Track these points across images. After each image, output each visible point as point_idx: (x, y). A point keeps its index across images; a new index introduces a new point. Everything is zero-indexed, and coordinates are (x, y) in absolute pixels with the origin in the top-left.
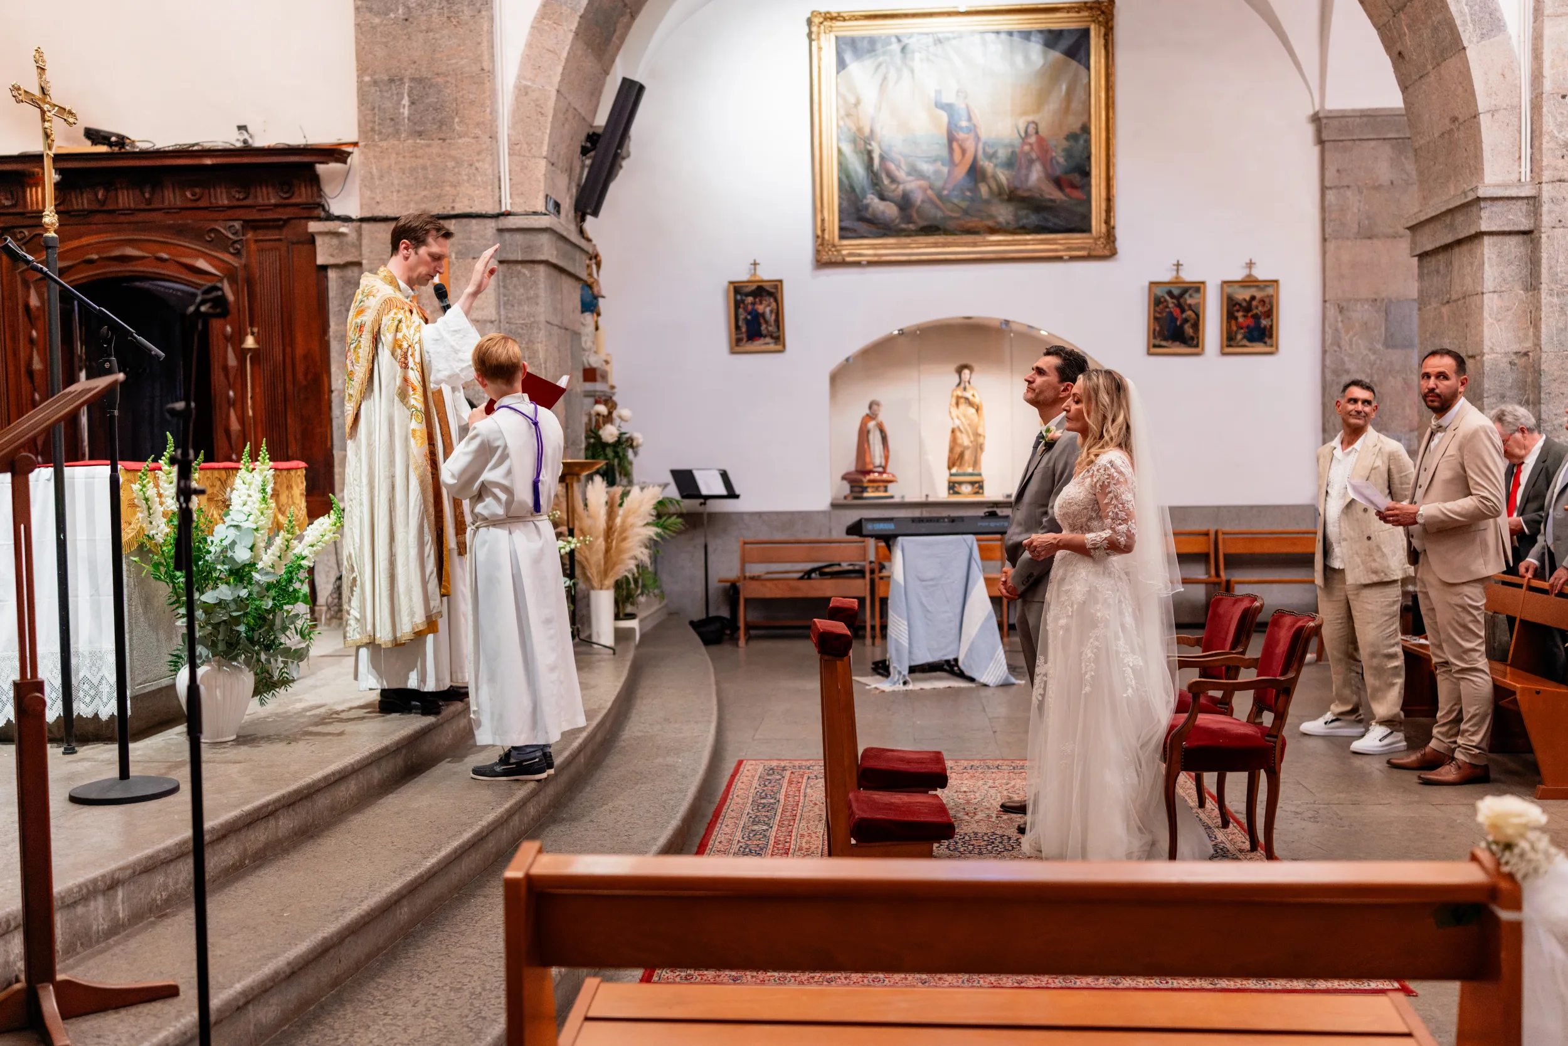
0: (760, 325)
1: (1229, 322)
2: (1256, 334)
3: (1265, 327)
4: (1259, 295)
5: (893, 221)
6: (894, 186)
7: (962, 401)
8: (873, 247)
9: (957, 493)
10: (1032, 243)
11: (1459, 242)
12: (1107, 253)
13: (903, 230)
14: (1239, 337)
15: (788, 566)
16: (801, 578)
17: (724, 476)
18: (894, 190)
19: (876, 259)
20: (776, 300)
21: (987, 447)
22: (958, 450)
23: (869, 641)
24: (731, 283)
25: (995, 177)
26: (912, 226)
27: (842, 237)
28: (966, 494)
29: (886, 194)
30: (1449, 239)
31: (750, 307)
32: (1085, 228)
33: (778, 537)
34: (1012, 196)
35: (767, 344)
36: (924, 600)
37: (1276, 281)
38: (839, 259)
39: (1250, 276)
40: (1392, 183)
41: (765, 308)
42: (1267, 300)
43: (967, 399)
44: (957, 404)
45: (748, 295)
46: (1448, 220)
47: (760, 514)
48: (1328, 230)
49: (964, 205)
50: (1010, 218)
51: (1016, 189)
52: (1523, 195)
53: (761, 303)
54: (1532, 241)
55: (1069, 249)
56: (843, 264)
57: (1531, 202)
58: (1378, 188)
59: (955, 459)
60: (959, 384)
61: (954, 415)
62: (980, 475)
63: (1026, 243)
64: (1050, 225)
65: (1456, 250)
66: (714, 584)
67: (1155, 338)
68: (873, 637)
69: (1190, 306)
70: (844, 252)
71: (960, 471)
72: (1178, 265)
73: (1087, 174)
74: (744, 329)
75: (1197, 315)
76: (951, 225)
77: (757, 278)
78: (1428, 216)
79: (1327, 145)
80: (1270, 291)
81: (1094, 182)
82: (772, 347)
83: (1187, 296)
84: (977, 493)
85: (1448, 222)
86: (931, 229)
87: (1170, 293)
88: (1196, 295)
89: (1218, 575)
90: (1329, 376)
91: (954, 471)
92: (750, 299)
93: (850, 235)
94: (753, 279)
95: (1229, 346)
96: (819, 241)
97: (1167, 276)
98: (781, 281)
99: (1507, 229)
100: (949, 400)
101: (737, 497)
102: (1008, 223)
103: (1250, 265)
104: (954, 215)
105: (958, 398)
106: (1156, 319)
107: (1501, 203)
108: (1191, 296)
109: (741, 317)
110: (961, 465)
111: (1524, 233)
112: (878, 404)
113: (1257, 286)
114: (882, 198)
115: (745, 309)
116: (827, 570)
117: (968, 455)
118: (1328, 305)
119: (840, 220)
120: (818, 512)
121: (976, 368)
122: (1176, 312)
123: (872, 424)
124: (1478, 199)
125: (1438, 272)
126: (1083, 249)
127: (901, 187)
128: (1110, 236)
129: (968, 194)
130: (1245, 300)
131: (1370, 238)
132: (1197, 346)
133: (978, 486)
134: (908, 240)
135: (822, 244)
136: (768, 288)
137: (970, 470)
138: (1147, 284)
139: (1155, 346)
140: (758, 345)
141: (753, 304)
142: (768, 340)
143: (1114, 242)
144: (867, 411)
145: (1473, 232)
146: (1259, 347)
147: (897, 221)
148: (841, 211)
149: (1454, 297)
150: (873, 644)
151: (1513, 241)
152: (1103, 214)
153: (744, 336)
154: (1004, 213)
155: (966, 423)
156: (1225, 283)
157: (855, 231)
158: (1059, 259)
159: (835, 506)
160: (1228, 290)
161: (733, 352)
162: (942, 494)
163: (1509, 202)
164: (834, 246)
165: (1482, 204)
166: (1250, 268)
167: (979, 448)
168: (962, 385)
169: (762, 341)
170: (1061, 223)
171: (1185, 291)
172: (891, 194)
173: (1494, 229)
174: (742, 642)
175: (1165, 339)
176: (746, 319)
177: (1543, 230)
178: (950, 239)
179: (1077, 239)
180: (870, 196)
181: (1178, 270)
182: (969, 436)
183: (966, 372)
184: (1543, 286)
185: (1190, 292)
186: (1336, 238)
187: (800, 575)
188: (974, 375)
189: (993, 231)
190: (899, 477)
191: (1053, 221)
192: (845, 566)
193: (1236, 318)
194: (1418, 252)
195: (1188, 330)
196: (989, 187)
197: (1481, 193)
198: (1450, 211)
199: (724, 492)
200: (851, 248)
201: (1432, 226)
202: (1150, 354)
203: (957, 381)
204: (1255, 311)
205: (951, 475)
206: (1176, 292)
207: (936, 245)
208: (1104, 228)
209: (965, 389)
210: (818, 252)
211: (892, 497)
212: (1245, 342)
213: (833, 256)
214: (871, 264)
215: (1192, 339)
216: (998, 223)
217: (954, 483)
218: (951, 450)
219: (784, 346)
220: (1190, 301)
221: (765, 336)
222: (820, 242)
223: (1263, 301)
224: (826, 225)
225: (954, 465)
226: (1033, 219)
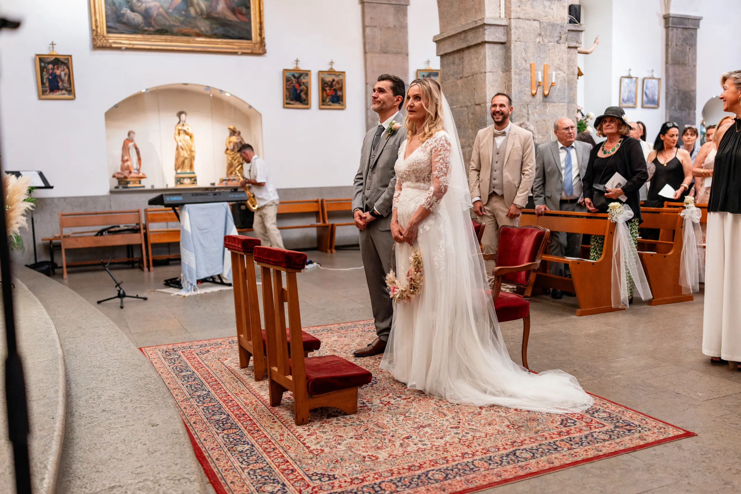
0: (58, 82)
1: (322, 93)
2: (335, 99)
3: (339, 96)
4: (336, 79)
5: (139, 25)
6: (140, 4)
7: (182, 132)
8: (128, 39)
9: (181, 183)
10: (221, 44)
11: (469, 48)
12: (261, 51)
13: (146, 31)
14: (328, 100)
15: (85, 229)
16: (97, 235)
17: (41, 174)
18: (140, 6)
19: (131, 46)
20: (68, 68)
21: (196, 158)
22: (181, 159)
23: (146, 269)
24: (37, 55)
25: (198, 4)
26: (151, 29)
27: (108, 32)
28: (187, 184)
29: (135, 8)
30: (464, 45)
31: (51, 71)
32: (249, 38)
33: (77, 211)
34: (209, 17)
35: (64, 94)
36: (202, 241)
37: (344, 72)
38: (108, 45)
39: (332, 69)
40: (395, 26)
41: (60, 72)
42: (340, 82)
43: (185, 131)
44: (179, 134)
45: (49, 63)
46: (462, 36)
47: (65, 199)
48: (367, 48)
49: (182, 19)
50: (208, 29)
51: (211, 12)
52: (502, 24)
53: (58, 68)
54: (505, 48)
55: (240, 49)
56: (111, 48)
57: (506, 28)
58: (389, 28)
59: (180, 164)
60: (179, 123)
61: (178, 140)
62: (194, 173)
63: (217, 43)
64: (230, 34)
65: (467, 52)
66: (39, 241)
67: (287, 99)
68: (148, 267)
69: (303, 83)
70: (111, 41)
71: (183, 171)
72: (297, 61)
73: (248, 8)
74: (47, 85)
75: (307, 88)
76: (175, 30)
77: (55, 53)
78: (450, 35)
79: (366, 4)
80: (341, 77)
81: (252, 13)
82: (67, 96)
83: (302, 78)
84: (193, 183)
85: (462, 37)
86: (162, 31)
87: (293, 76)
88: (306, 77)
89: (324, 222)
90: (370, 121)
91: (179, 171)
92: (51, 66)
93: (114, 31)
94: (52, 53)
95: (323, 105)
96: (95, 33)
97: (291, 67)
98: (71, 56)
99: (496, 40)
100: (173, 131)
101: (52, 187)
102: (207, 32)
103: (332, 63)
104: (176, 24)
105: (179, 130)
106: (287, 89)
107: (493, 27)
108: (304, 78)
109: (45, 77)
110: (183, 168)
111: (502, 43)
112: (134, 133)
113: (335, 74)
114: (133, 10)
115: (47, 71)
116: (112, 230)
117: (187, 162)
118: (368, 85)
119: (107, 22)
120: (102, 196)
121: (188, 114)
122: (297, 86)
123: (131, 144)
124: (485, 24)
125: (454, 63)
126: (248, 49)
127: (144, 5)
128: (262, 43)
129: (183, 13)
130: (329, 81)
131: (386, 53)
132: (307, 104)
133: (194, 180)
134: (149, 37)
135: (97, 35)
136: (62, 60)
137: (188, 171)
138: (282, 70)
139: (287, 104)
140: (57, 95)
141: (53, 69)
142: (64, 92)
143: (265, 46)
144: (127, 137)
145: (480, 41)
146: (337, 106)
147: (142, 25)
148: (107, 16)
149: (466, 75)
150: (149, 270)
151: (498, 47)
152: (258, 31)
153: (48, 89)
154: (204, 25)
155: (185, 144)
156: (320, 72)
157: (116, 29)
158: (236, 53)
159: (111, 192)
160: (322, 76)
161: (40, 99)
162: (172, 185)
163: (498, 27)
164: (104, 37)
165: (486, 27)
166: (331, 65)
167: (192, 158)
168: (181, 123)
169: (60, 92)
170: (236, 33)
171: (301, 75)
172: (138, 9)
173: (491, 40)
174: (65, 276)
175: (292, 100)
176: (48, 78)
177: (512, 42)
178: (175, 38)
179: (244, 43)
180: (124, 9)
181: (297, 64)
182: (187, 152)
183: (183, 116)
184: (513, 70)
185: (303, 76)
186: (371, 52)
187: (95, 233)
188: (187, 117)
189: (199, 35)
190: (147, 175)
191: (232, 32)
192: (122, 227)
193: (326, 91)
194: (442, 53)
195: (303, 95)
196: (195, 10)
197: (486, 21)
198: (465, 32)
199: (42, 184)
200: (114, 38)
201: (451, 39)
202: (284, 108)
203: (178, 120)
204: (335, 87)
205: (177, 173)
206: (297, 75)
207: (166, 41)
208: (259, 39)
209: (183, 125)
210: (94, 40)
211: (144, 187)
212: (330, 103)
213: (103, 42)
214: (127, 49)
215: (305, 100)
216: (201, 31)
217: (180, 178)
218: (177, 159)
219: (75, 96)
220: (303, 80)
221: (62, 90)
222: (95, 35)
223: (338, 82)
224: (98, 24)
225: (178, 168)
226: (220, 30)
